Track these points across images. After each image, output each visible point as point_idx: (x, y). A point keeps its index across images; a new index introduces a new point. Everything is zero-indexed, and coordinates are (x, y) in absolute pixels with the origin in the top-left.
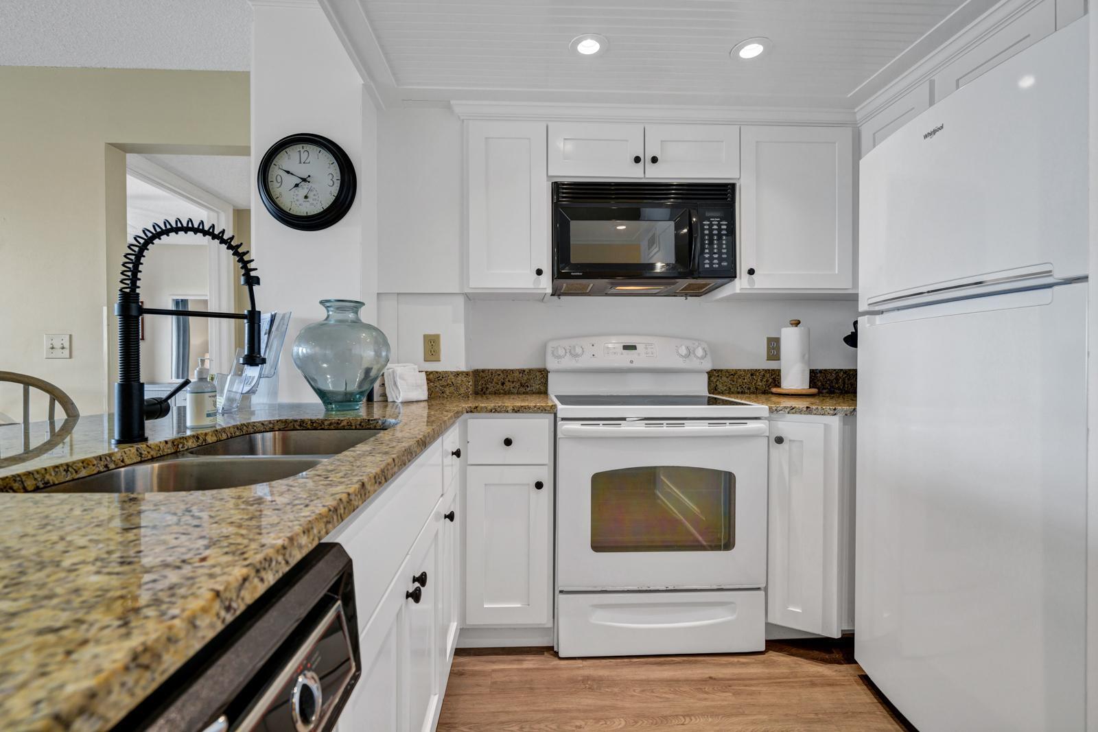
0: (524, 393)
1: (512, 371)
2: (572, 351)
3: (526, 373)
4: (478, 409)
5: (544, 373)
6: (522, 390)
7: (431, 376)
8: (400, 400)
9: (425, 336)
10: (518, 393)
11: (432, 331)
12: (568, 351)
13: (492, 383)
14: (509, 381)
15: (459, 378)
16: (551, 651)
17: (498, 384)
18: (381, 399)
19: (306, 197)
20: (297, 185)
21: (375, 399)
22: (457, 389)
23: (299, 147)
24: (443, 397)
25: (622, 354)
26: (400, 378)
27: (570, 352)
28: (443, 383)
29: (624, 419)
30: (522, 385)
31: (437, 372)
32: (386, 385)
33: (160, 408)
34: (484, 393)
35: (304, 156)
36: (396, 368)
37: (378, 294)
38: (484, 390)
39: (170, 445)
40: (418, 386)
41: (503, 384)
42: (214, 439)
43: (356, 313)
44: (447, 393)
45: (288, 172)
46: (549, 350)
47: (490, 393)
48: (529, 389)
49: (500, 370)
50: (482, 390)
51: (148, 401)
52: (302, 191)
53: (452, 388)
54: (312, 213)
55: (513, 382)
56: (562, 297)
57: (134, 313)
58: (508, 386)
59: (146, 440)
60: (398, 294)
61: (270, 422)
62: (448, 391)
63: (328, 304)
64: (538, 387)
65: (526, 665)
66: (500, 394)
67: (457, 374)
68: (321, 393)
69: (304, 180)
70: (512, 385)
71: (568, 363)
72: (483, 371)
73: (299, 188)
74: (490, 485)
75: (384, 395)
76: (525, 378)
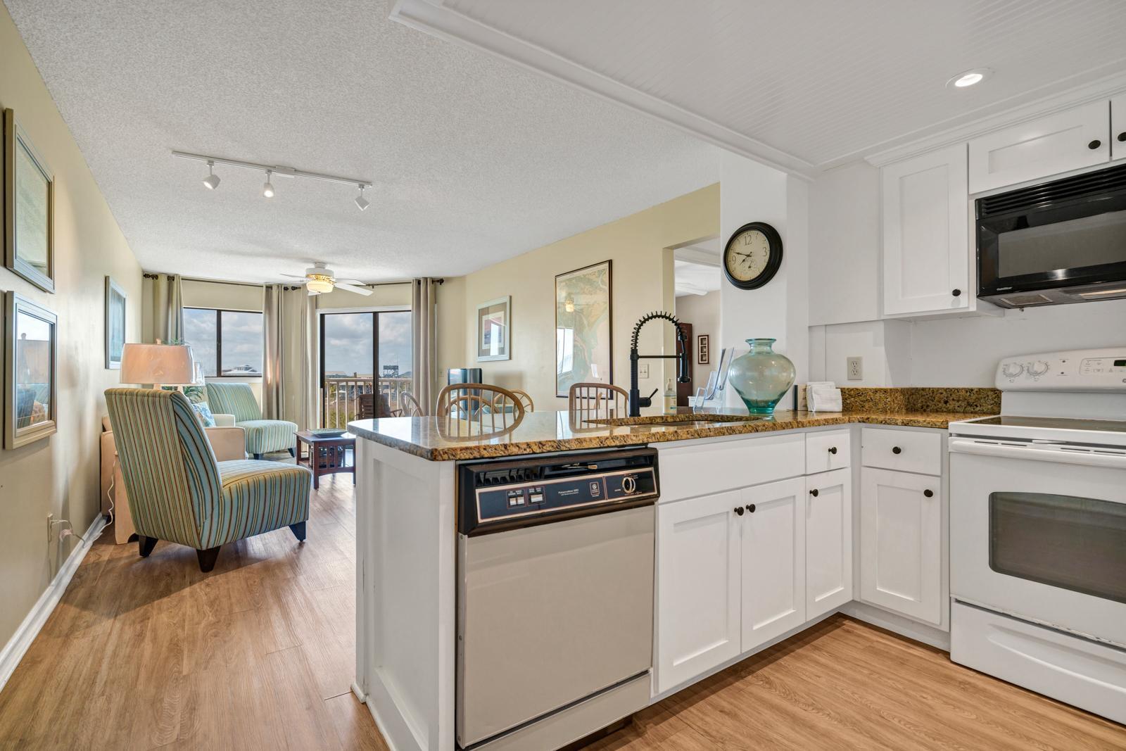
0: (972, 413)
1: (958, 390)
2: (1030, 369)
3: (974, 392)
4: (870, 420)
5: (997, 393)
6: (969, 408)
7: (852, 392)
8: (814, 411)
9: (849, 359)
10: (965, 412)
11: (854, 355)
12: (1025, 369)
13: (933, 401)
14: (953, 400)
15: (878, 395)
16: (947, 654)
17: (940, 402)
18: (804, 409)
19: (750, 267)
20: (744, 261)
21: (799, 409)
22: (876, 404)
23: (745, 234)
24: (863, 410)
25: (1111, 371)
26: (815, 393)
27: (1028, 370)
28: (862, 398)
29: (1030, 441)
30: (969, 405)
31: (857, 389)
32: (807, 398)
33: (647, 402)
34: (925, 411)
35: (748, 239)
36: (813, 385)
37: (810, 327)
38: (925, 407)
39: (648, 419)
40: (832, 400)
41: (946, 402)
42: (672, 420)
43: (770, 347)
44: (867, 407)
45: (738, 253)
46: (1000, 370)
47: (931, 412)
48: (978, 408)
49: (943, 388)
50: (922, 408)
51: (641, 398)
52: (747, 264)
53: (871, 404)
54: (754, 277)
55: (958, 401)
56: (1025, 309)
57: (635, 358)
58: (951, 405)
59: (640, 416)
60: (826, 325)
61: (706, 415)
62: (867, 405)
63: (750, 342)
64: (990, 407)
65: (911, 651)
66: (942, 412)
67: (876, 391)
68: (747, 402)
69: (748, 256)
70: (957, 404)
71: (1024, 381)
72: (923, 389)
73: (746, 262)
74: (882, 486)
75: (806, 406)
76: (974, 398)
